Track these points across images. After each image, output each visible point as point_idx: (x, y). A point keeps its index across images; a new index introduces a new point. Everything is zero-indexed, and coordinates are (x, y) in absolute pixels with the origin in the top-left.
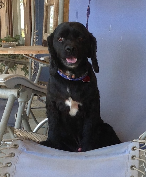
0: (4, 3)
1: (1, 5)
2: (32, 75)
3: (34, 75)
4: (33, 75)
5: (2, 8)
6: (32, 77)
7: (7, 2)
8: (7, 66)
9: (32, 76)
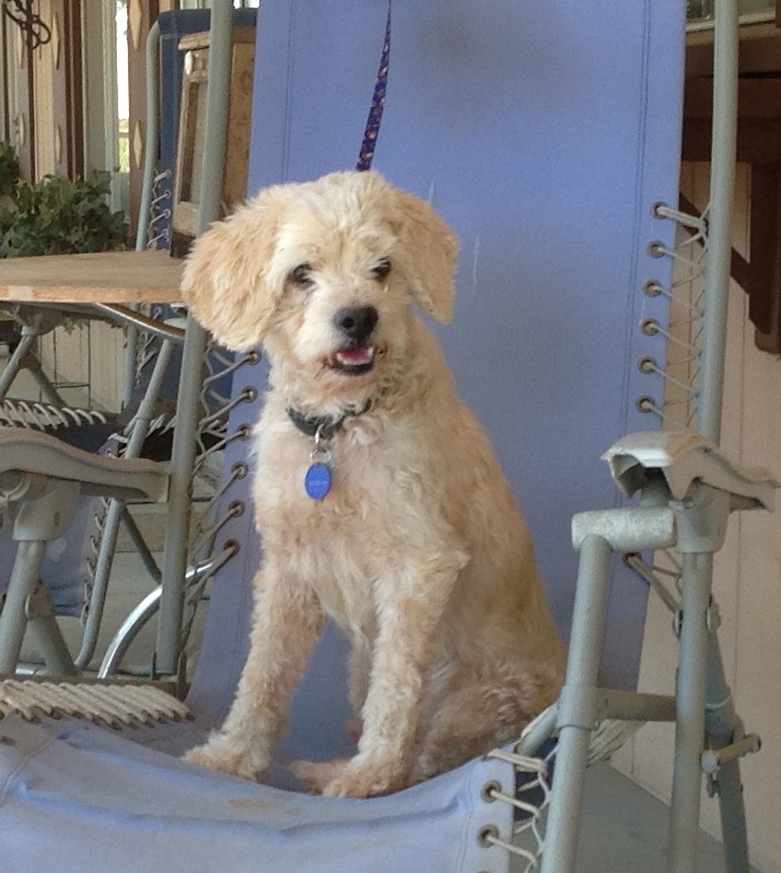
0: (48, 24)
1: (37, 32)
2: (141, 365)
3: (147, 363)
4: (143, 367)
5: (43, 46)
6: (139, 374)
7: (62, 23)
8: (29, 325)
9: (139, 368)
